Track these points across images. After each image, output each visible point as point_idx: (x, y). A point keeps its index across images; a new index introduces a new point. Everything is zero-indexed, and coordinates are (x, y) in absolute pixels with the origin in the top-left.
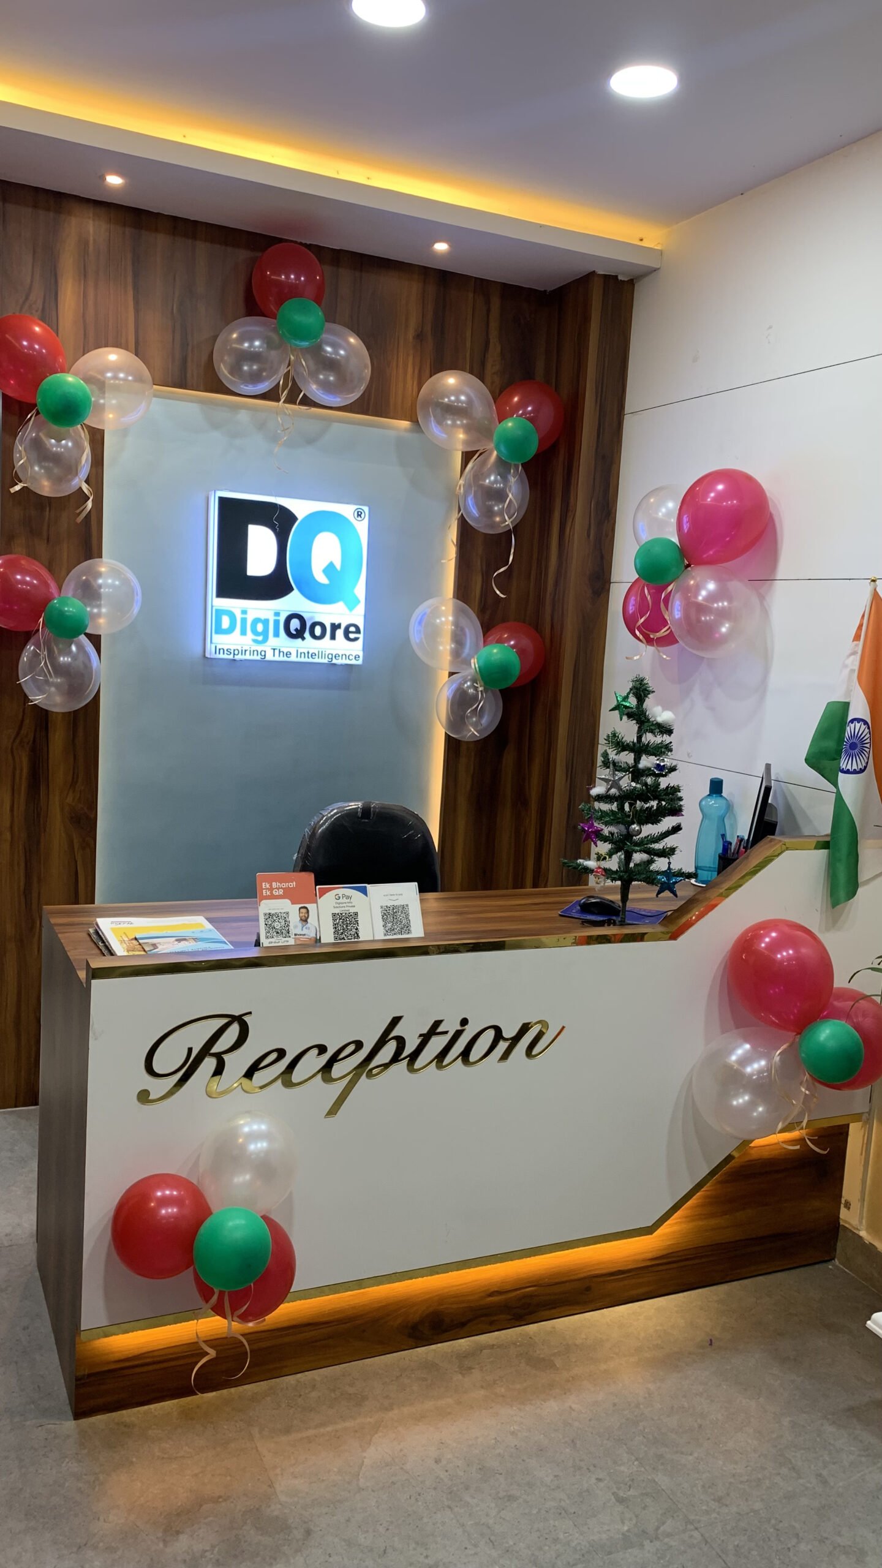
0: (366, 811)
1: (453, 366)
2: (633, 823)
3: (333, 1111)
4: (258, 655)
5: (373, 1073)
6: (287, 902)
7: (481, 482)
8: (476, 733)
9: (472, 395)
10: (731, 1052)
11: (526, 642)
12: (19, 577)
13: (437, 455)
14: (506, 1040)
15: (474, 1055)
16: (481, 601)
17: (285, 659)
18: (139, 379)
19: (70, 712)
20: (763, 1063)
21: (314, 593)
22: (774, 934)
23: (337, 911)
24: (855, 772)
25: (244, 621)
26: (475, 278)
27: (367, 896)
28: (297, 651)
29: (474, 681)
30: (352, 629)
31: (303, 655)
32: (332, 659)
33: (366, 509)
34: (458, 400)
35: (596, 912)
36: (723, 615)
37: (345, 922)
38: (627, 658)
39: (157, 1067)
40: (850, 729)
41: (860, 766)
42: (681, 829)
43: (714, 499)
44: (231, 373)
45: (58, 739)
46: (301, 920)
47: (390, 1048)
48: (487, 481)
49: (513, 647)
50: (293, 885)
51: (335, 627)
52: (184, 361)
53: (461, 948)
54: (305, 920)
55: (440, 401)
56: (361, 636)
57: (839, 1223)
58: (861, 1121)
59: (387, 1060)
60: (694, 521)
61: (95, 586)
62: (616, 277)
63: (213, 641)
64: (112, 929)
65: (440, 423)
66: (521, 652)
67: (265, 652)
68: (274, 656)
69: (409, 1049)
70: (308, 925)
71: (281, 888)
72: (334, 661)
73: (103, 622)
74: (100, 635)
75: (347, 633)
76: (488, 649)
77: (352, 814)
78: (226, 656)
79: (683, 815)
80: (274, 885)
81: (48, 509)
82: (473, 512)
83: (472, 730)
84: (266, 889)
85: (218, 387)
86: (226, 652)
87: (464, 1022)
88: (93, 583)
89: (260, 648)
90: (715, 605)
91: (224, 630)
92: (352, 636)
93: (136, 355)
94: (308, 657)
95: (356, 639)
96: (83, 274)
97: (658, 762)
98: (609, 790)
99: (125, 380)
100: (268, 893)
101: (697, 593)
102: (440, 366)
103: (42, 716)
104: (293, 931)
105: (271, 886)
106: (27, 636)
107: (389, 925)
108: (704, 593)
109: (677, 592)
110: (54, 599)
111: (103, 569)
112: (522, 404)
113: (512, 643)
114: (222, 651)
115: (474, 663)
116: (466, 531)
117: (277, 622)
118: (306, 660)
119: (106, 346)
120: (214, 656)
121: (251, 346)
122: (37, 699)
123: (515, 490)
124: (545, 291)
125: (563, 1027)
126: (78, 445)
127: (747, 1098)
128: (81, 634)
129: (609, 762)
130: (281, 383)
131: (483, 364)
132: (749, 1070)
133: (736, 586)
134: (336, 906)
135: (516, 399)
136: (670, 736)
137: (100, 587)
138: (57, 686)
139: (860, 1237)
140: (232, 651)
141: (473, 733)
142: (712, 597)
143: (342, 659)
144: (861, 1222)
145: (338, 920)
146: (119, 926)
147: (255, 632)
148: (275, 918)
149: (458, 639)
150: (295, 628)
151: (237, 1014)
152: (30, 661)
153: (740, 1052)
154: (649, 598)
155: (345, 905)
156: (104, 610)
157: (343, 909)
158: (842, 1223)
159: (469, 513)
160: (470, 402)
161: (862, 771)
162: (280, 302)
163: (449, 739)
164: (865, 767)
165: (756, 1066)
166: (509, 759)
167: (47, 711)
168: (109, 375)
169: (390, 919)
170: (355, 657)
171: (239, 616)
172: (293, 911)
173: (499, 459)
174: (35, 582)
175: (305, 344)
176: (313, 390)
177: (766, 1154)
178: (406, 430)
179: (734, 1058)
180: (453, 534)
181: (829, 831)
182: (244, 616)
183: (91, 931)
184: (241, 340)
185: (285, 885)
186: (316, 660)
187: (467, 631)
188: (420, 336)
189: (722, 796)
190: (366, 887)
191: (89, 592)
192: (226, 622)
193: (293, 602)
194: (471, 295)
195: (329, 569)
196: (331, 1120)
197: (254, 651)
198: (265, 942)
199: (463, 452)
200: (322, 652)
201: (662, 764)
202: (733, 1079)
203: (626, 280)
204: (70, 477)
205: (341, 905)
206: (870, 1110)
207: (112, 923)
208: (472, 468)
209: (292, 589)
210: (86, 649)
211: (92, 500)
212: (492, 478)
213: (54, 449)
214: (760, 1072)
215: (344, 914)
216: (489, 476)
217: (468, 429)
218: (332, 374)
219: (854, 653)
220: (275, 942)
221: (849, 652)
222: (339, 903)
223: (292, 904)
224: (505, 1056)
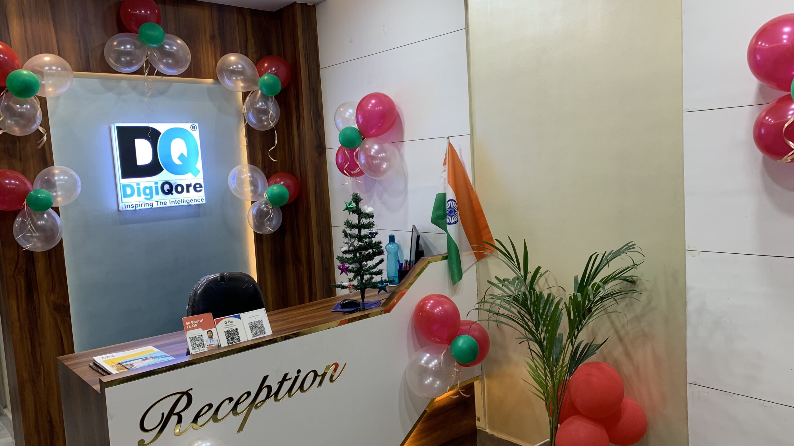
0: (222, 278)
1: (232, 51)
2: (363, 262)
3: (241, 429)
4: (148, 206)
5: (258, 406)
6: (200, 329)
7: (255, 106)
8: (271, 230)
9: (244, 65)
10: (422, 359)
11: (289, 182)
12: (7, 181)
13: (229, 95)
14: (319, 376)
15: (305, 388)
16: (263, 164)
17: (164, 206)
18: (64, 69)
19: (46, 251)
20: (436, 361)
21: (174, 170)
22: (432, 302)
23: (227, 330)
24: (454, 223)
25: (139, 189)
26: (237, 7)
27: (240, 319)
28: (170, 201)
29: (266, 204)
30: (198, 186)
31: (173, 202)
32: (189, 202)
33: (197, 125)
34: (237, 67)
35: (349, 307)
36: (383, 159)
37: (232, 335)
38: (342, 184)
39: (147, 427)
40: (448, 205)
41: (455, 221)
42: (384, 261)
43: (371, 107)
44: (115, 62)
45: (40, 267)
46: (209, 337)
47: (265, 391)
48: (258, 105)
49: (283, 185)
50: (202, 320)
51: (188, 186)
52: (88, 57)
53: (293, 336)
54: (211, 337)
55: (228, 68)
56: (203, 189)
57: (476, 428)
58: (479, 380)
59: (264, 398)
60: (364, 118)
61: (53, 181)
62: (307, 4)
63: (123, 202)
64: (104, 361)
65: (229, 79)
66: (288, 187)
67: (152, 203)
68: (157, 205)
69: (274, 391)
70: (213, 339)
71: (196, 323)
72: (190, 203)
73: (60, 200)
74: (58, 207)
75: (195, 188)
76: (271, 187)
77: (214, 280)
78: (131, 209)
79: (384, 254)
80: (192, 322)
81: (18, 143)
82: (253, 120)
83: (269, 228)
84: (188, 325)
85: (109, 70)
86: (131, 206)
87: (299, 371)
88: (52, 180)
89: (149, 202)
90: (380, 156)
91: (128, 195)
92: (198, 189)
93: (60, 55)
94: (176, 203)
95: (201, 191)
96: (22, 15)
97: (370, 231)
98: (350, 247)
99: (56, 70)
100: (190, 327)
101: (370, 151)
102: (225, 51)
103: (30, 255)
104: (206, 344)
105: (191, 323)
106: (15, 214)
107: (254, 332)
108: (373, 150)
109: (361, 151)
110: (30, 191)
111: (57, 172)
112: (270, 67)
113: (282, 183)
114: (128, 206)
115: (265, 195)
116: (250, 130)
117: (157, 188)
118: (175, 205)
119: (41, 53)
120: (124, 209)
121: (125, 48)
122: (28, 246)
123: (273, 109)
124: (272, 12)
125: (345, 364)
126: (33, 106)
127: (431, 379)
128: (48, 208)
129: (348, 235)
130: (144, 65)
131: (246, 48)
132: (430, 366)
133: (387, 145)
134: (226, 327)
135: (266, 65)
136: (373, 218)
137: (55, 181)
138: (36, 237)
139: (487, 433)
140: (134, 206)
141: (270, 230)
142: (378, 152)
143: (194, 202)
144: (486, 425)
145: (228, 334)
146: (107, 359)
147: (145, 194)
148: (195, 339)
149: (254, 184)
150: (167, 189)
151: (185, 391)
152: (20, 226)
153: (425, 358)
154: (348, 155)
155: (230, 326)
156: (59, 193)
157: (230, 328)
158: (477, 428)
159: (251, 122)
160: (243, 68)
161: (456, 222)
162: (139, 24)
163: (256, 234)
164: (457, 221)
165: (433, 363)
166: (288, 240)
167: (32, 252)
168: (47, 68)
169: (254, 328)
170: (201, 200)
171: (135, 187)
172: (204, 334)
173: (263, 95)
174: (17, 183)
175: (155, 45)
176: (161, 68)
177: (441, 404)
178: (211, 83)
179: (423, 362)
180: (243, 133)
181: (446, 251)
182: (138, 186)
183: (92, 364)
184: (119, 45)
185: (198, 321)
186: (181, 204)
187: (258, 180)
188: (213, 37)
189: (395, 243)
190: (239, 315)
191: (50, 184)
192: (129, 191)
193: (164, 176)
194: (236, 15)
195: (181, 157)
196: (240, 434)
197: (146, 204)
198: (192, 352)
199: (242, 93)
200: (183, 200)
201: (372, 232)
202: (424, 371)
203: (311, 5)
204: (30, 124)
205: (228, 326)
206: (482, 373)
207: (103, 358)
208: (249, 100)
209: (163, 169)
210: (53, 215)
211: (47, 136)
212: (260, 104)
213: (20, 110)
214: (436, 365)
215: (230, 331)
216: (258, 103)
217: (244, 81)
218: (170, 59)
219: (445, 171)
220: (198, 351)
221: (443, 170)
222: (227, 326)
223: (203, 330)
224: (320, 383)
